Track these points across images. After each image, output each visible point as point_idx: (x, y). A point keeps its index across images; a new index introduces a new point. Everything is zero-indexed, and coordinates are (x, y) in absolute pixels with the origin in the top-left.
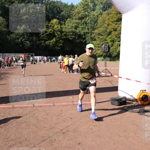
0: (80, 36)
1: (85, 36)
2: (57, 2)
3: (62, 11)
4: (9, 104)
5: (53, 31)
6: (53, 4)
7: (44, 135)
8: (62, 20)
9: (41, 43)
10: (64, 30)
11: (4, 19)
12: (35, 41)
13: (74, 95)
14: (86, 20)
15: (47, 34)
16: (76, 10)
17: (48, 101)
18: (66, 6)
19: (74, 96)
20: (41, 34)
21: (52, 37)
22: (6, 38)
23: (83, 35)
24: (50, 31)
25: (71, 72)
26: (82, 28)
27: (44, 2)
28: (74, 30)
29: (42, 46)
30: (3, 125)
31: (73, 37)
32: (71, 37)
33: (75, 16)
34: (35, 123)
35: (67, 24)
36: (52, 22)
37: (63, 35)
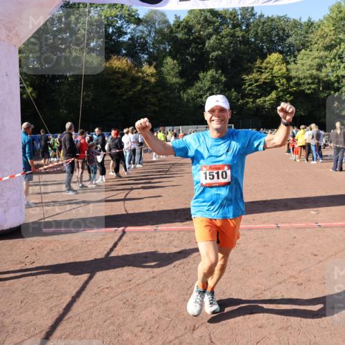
0: (329, 84)
1: (339, 83)
2: (279, 18)
3: (288, 36)
4: (188, 222)
5: (270, 77)
6: (270, 23)
7: (259, 286)
8: (289, 53)
9: (247, 103)
10: (293, 74)
11: (175, 61)
12: (234, 99)
13: (318, 207)
14: (341, 50)
15: (260, 85)
16: (319, 32)
17: (266, 219)
18: (296, 24)
19: (318, 209)
20: (247, 84)
21: (269, 89)
22: (180, 97)
23: (336, 81)
24: (265, 79)
25: (309, 159)
26: (334, 67)
27: (251, 20)
28: (314, 72)
29: (249, 109)
30: (177, 263)
31: (313, 86)
32: (309, 89)
33: (316, 43)
34: (240, 262)
35: (299, 62)
36: (268, 59)
37: (291, 84)
